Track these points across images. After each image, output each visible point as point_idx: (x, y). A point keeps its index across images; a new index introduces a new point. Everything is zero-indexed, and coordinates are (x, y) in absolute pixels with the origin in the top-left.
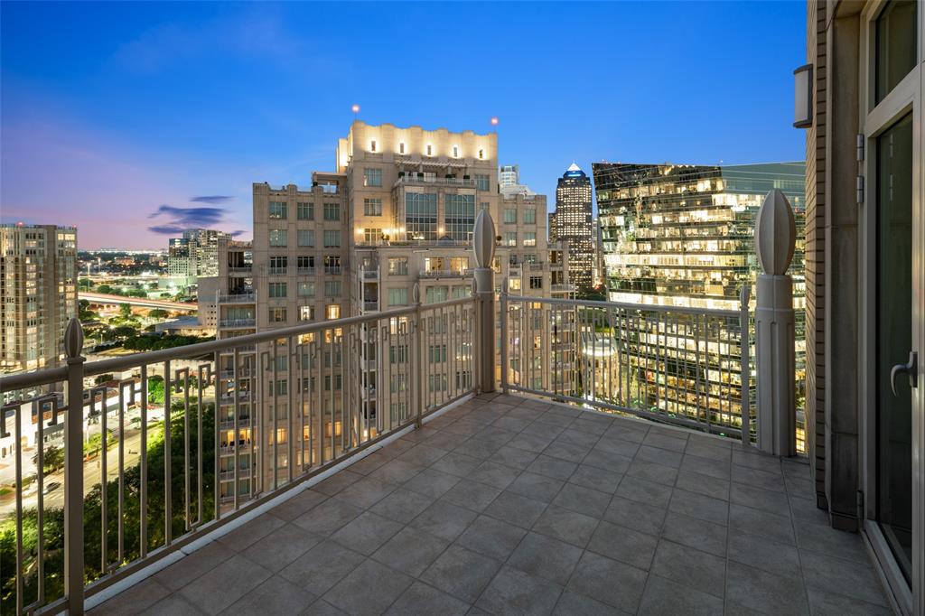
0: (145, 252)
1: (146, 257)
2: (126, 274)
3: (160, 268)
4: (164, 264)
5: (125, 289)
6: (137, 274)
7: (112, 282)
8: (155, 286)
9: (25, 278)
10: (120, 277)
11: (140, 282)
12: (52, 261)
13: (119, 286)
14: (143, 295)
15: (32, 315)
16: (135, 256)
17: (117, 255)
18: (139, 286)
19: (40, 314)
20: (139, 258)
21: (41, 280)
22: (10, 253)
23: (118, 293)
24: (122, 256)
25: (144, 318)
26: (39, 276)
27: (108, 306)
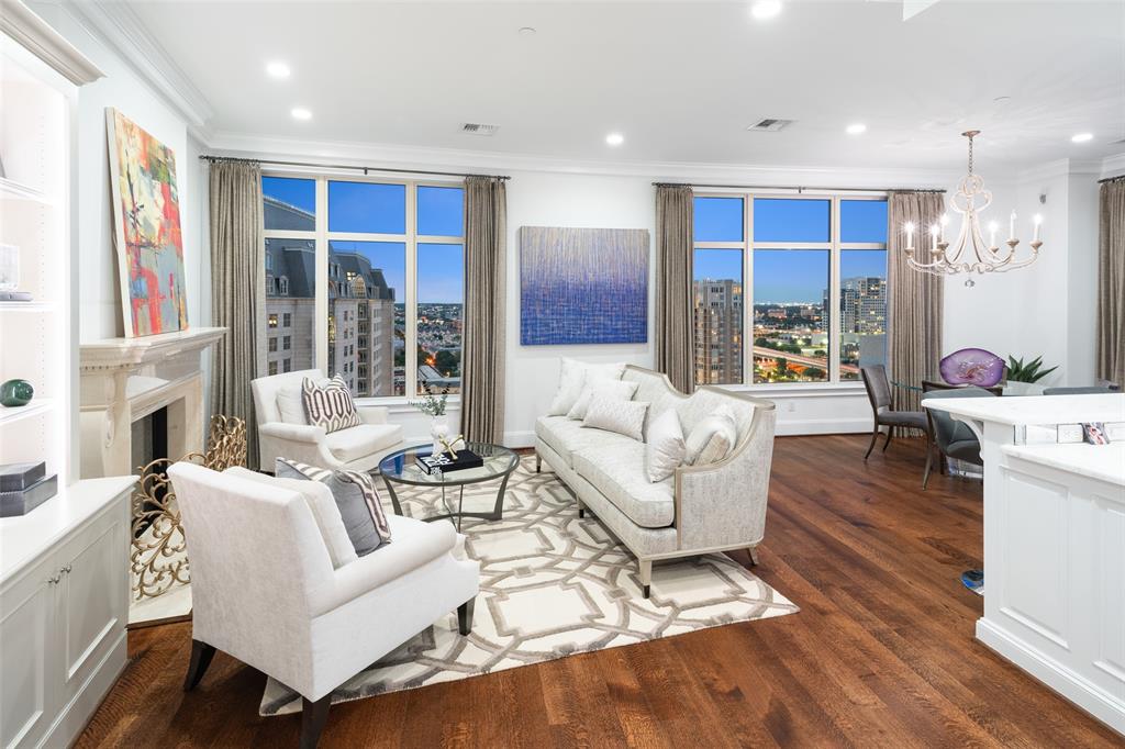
0: (796, 304)
1: (797, 309)
2: (780, 328)
3: (813, 322)
4: (816, 318)
5: (780, 344)
6: (789, 328)
7: (768, 336)
8: (808, 342)
9: (711, 328)
10: (774, 331)
11: (794, 337)
12: (729, 313)
13: (774, 340)
14: (797, 351)
15: (715, 360)
16: (787, 308)
17: (770, 307)
18: (793, 341)
19: (720, 360)
20: (791, 310)
21: (722, 329)
22: (701, 305)
23: (773, 347)
24: (776, 307)
25: (799, 376)
26: (720, 325)
27: (766, 360)
